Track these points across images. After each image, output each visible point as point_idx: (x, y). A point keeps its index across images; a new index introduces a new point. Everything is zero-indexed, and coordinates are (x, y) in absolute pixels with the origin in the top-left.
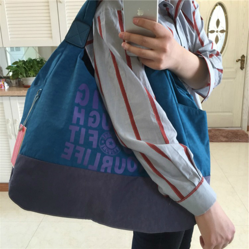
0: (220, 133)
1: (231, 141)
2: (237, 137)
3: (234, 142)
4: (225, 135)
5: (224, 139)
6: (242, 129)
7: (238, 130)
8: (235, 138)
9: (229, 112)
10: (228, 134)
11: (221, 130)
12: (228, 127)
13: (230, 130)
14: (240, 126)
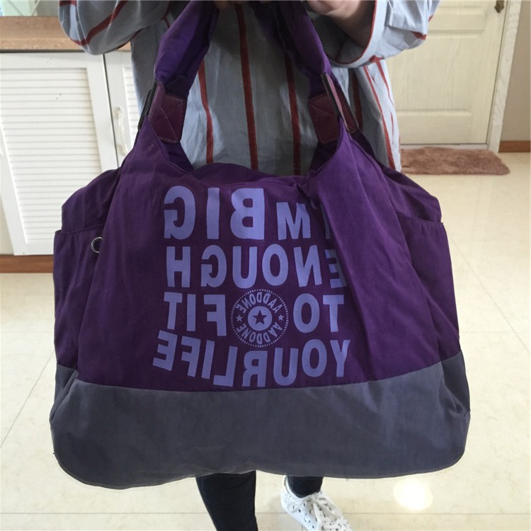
0: (442, 156)
1: (465, 173)
2: (478, 164)
3: (470, 173)
4: (453, 160)
5: (452, 169)
6: (488, 147)
7: (480, 151)
8: (474, 166)
9: (465, 110)
10: (459, 158)
11: (443, 150)
12: (459, 144)
13: (463, 150)
14: (484, 142)
